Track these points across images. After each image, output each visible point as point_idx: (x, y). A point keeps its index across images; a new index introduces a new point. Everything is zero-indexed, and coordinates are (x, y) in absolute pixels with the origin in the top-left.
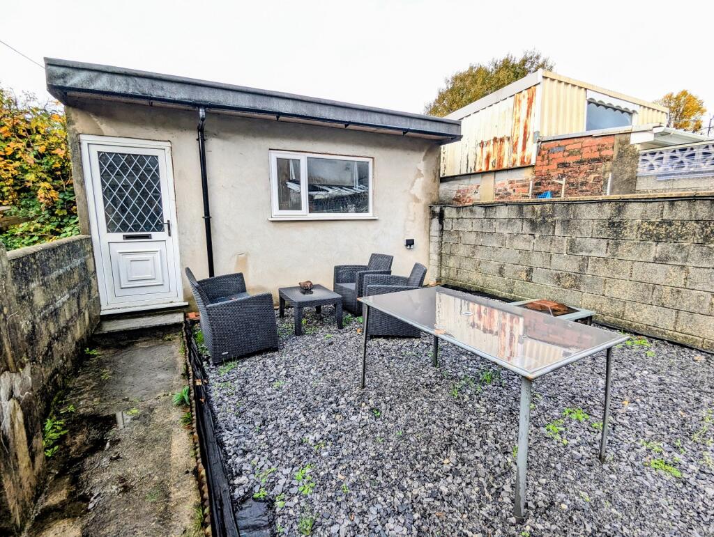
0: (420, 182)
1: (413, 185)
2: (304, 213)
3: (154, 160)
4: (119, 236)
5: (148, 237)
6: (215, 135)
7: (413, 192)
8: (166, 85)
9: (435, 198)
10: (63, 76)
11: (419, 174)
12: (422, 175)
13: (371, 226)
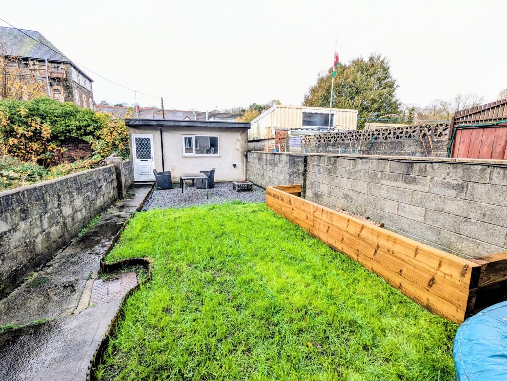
0: (239, 143)
1: (235, 144)
2: (194, 154)
3: (149, 139)
4: (139, 160)
5: (147, 161)
6: (166, 132)
7: (236, 147)
8: (152, 121)
9: (246, 149)
10: (129, 122)
11: (238, 140)
12: (239, 141)
13: (218, 159)
